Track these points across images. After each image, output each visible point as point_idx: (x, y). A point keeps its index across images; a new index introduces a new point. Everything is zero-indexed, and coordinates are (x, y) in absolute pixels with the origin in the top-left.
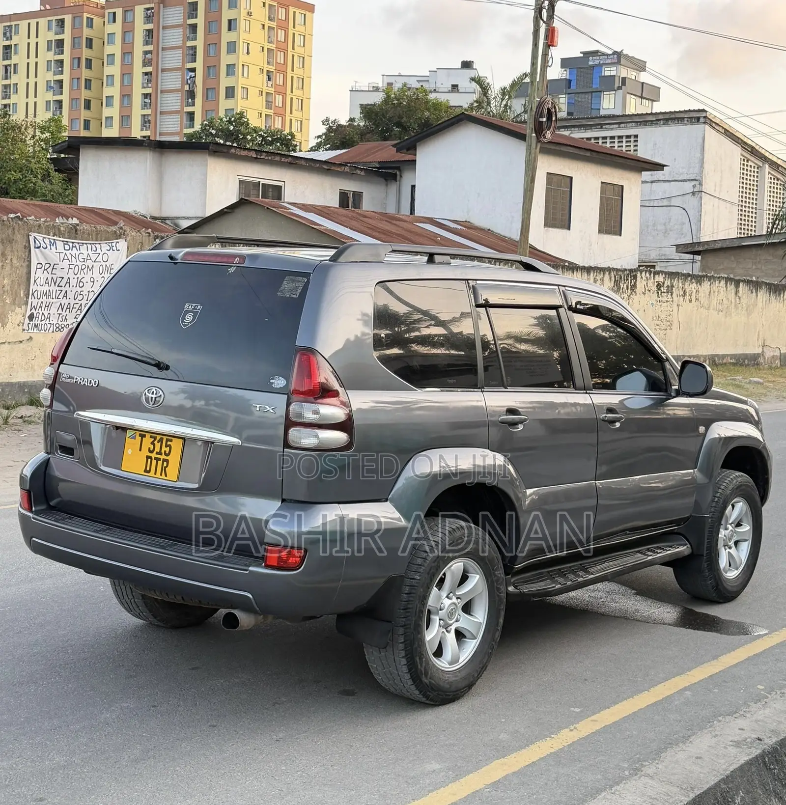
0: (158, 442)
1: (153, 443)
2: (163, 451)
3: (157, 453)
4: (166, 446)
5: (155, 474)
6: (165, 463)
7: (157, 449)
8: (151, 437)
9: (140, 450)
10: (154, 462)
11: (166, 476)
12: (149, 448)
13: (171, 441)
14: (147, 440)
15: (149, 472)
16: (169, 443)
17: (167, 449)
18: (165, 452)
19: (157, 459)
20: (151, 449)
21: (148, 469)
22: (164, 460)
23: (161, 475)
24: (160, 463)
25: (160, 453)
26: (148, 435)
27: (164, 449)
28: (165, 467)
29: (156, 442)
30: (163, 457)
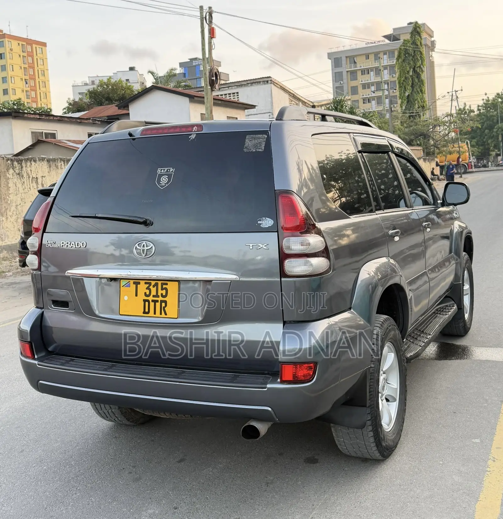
0: (154, 287)
1: (148, 288)
2: (159, 294)
3: (154, 296)
4: (162, 289)
5: (155, 313)
6: (163, 305)
7: (154, 292)
8: (146, 283)
9: (136, 295)
10: (152, 304)
11: (166, 314)
12: (145, 293)
13: (167, 284)
14: (142, 287)
15: (148, 313)
16: (164, 286)
17: (164, 292)
18: (162, 294)
19: (155, 302)
20: (148, 293)
21: (147, 310)
22: (162, 301)
23: (161, 314)
24: (158, 305)
25: (157, 296)
26: (142, 282)
27: (160, 292)
28: (164, 308)
29: (151, 287)
30: (160, 298)
